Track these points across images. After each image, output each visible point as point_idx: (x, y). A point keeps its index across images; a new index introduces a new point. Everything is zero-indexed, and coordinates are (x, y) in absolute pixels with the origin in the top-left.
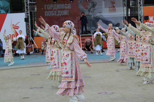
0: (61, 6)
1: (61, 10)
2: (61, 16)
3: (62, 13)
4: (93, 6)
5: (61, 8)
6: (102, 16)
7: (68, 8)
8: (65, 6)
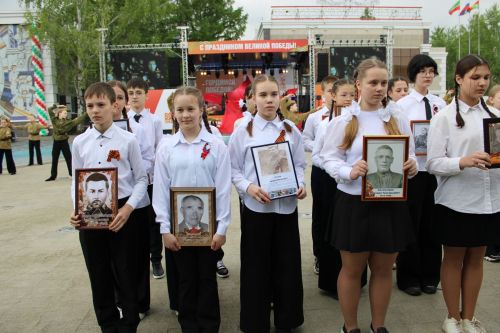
0: (224, 82)
1: (224, 86)
3: (225, 90)
8: (229, 82)
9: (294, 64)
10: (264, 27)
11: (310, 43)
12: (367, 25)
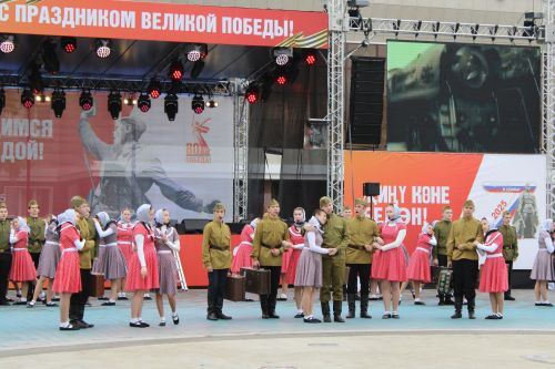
0: (15, 127)
1: (15, 140)
2: (13, 161)
3: (18, 151)
4: (132, 136)
5: (16, 134)
6: (163, 173)
7: (44, 136)
8: (32, 129)
9: (240, 83)
11: (333, 25)
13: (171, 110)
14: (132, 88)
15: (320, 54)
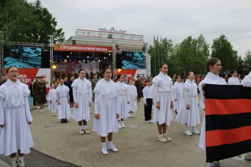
8: (64, 66)
9: (97, 58)
10: (73, 39)
11: (113, 49)
12: (110, 41)
13: (86, 63)
14: (80, 60)
15: (111, 53)
